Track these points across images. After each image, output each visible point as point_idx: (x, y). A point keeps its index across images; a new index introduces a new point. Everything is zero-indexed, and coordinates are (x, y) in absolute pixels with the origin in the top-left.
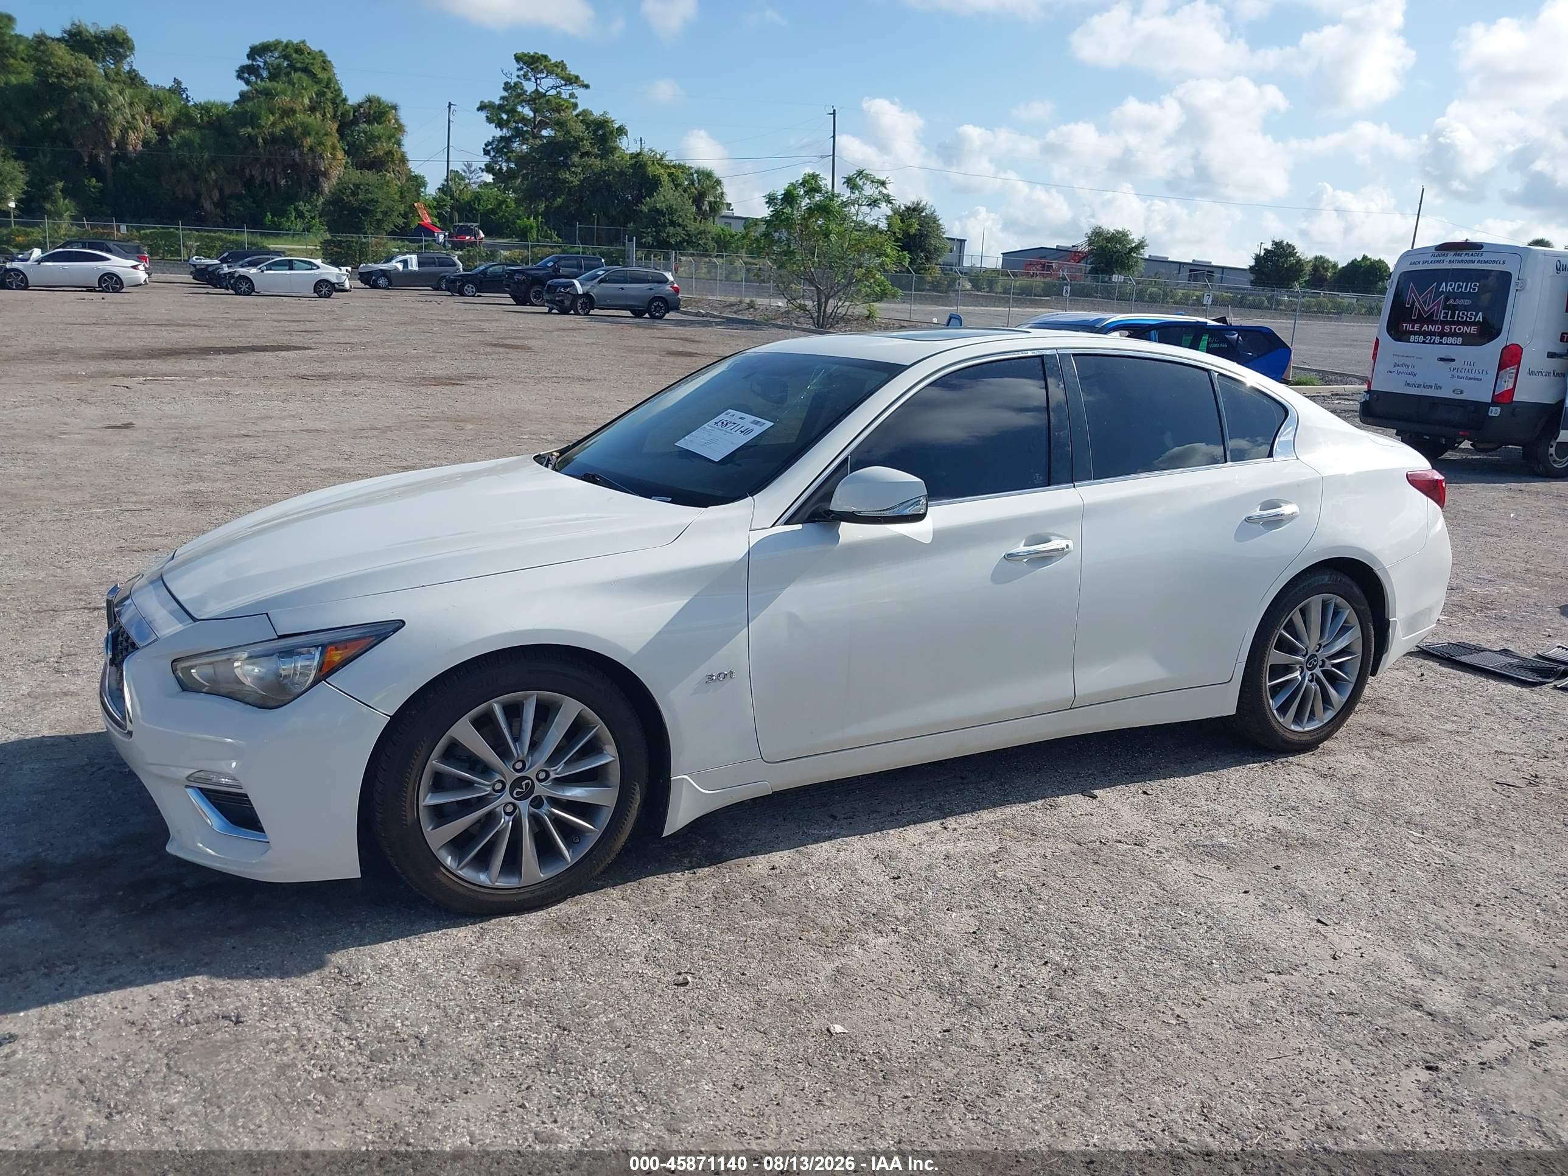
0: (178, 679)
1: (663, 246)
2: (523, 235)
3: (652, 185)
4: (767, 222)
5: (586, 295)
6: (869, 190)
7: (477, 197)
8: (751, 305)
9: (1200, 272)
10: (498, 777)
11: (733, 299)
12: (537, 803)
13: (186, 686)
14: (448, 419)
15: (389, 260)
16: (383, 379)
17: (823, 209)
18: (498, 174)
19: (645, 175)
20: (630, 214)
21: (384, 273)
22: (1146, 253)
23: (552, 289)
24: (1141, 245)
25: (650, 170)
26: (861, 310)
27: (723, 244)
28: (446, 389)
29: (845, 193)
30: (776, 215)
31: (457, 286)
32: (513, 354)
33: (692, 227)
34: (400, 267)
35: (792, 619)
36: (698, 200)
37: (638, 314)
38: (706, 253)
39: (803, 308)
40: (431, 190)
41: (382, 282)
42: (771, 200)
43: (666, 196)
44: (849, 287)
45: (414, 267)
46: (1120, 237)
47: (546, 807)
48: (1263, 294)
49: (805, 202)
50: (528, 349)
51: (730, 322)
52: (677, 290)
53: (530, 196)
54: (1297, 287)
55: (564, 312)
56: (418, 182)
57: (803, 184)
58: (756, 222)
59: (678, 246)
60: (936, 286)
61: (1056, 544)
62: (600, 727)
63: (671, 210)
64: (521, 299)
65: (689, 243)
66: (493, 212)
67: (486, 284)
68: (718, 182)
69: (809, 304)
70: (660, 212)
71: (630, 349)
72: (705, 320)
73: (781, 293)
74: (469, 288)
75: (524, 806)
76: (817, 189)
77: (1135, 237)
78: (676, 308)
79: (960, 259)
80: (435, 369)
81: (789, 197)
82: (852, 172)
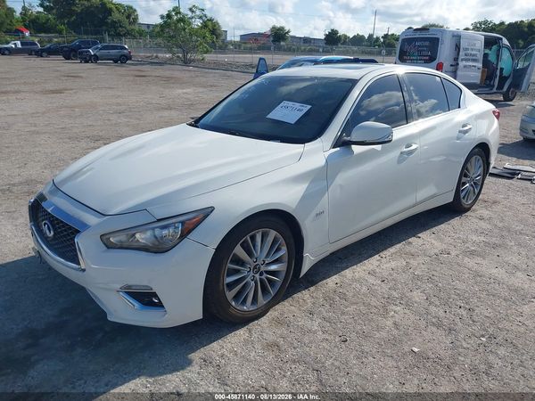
0: (105, 244)
1: (119, 35)
2: (60, 32)
3: (109, 12)
4: (161, 26)
5: (95, 55)
6: (198, 13)
7: (37, 18)
8: (157, 57)
9: (306, 40)
10: (249, 266)
11: (149, 55)
12: (261, 274)
13: (110, 246)
14: (66, 107)
15: (8, 43)
16: (30, 92)
17: (182, 20)
18: (46, 8)
19: (106, 7)
20: (103, 22)
21: (7, 49)
22: (291, 34)
23: (81, 53)
24: (289, 32)
25: (108, 5)
26: (199, 57)
27: (141, 34)
28: (58, 95)
29: (190, 14)
30: (165, 22)
31: (39, 53)
32: (77, 80)
33: (129, 27)
34: (13, 46)
35: (341, 186)
36: (128, 17)
37: (116, 61)
38: (134, 37)
39: (178, 57)
40: (17, 14)
41: (6, 52)
42: (162, 17)
43: (116, 16)
44: (195, 49)
45: (19, 46)
46: (282, 29)
47: (265, 275)
48: (329, 47)
49: (175, 18)
50: (81, 77)
51: (152, 63)
52: (130, 52)
53: (60, 16)
54: (340, 45)
55: (87, 62)
56: (11, 11)
57: (174, 10)
58: (156, 26)
59: (124, 35)
60: (220, 48)
61: (414, 147)
62: (281, 240)
63: (120, 22)
64: (67, 58)
65: (128, 34)
66: (45, 23)
67: (51, 52)
68: (135, 10)
69: (181, 55)
70: (115, 22)
71: (121, 75)
72: (142, 63)
73: (170, 52)
74: (44, 54)
75: (257, 276)
76: (180, 13)
77: (287, 29)
78: (130, 59)
79: (226, 37)
80: (49, 86)
81: (169, 16)
82: (191, 6)
